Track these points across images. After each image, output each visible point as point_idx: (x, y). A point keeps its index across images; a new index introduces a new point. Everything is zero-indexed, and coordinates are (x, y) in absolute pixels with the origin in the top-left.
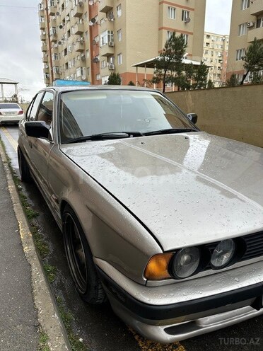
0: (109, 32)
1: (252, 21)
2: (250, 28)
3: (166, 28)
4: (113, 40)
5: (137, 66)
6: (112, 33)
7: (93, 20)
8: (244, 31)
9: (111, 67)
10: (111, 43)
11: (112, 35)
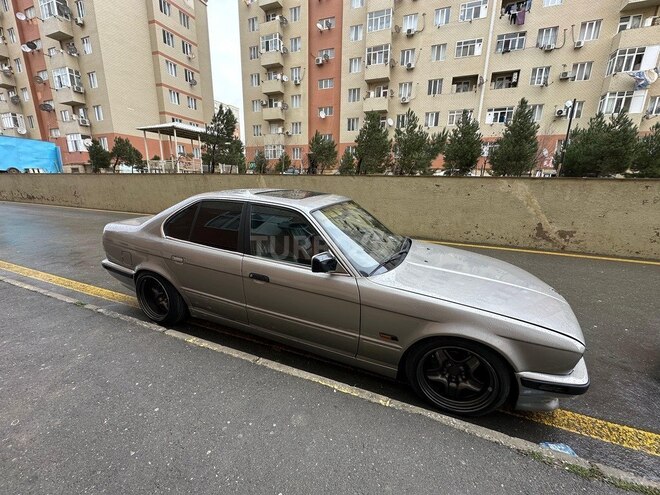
0: (70, 71)
1: (265, 100)
2: (264, 106)
3: (167, 86)
4: (80, 84)
5: (145, 130)
6: (77, 73)
7: (32, 45)
8: (257, 108)
9: (84, 122)
10: (78, 89)
11: (76, 76)
